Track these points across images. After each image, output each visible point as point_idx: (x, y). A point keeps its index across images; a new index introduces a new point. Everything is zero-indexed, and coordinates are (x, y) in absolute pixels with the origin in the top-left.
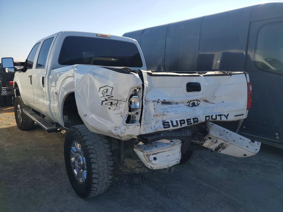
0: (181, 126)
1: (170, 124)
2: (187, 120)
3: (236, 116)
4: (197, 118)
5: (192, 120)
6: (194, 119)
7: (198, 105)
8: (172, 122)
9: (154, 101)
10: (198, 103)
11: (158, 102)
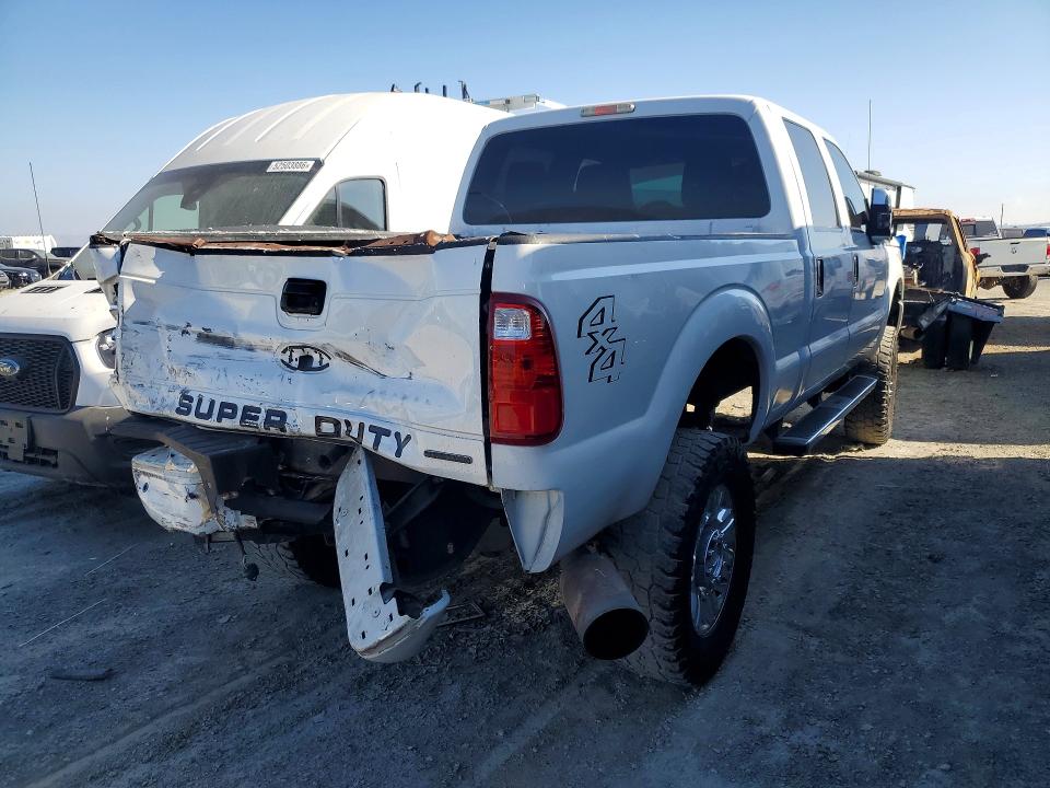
0: (219, 420)
1: (194, 404)
2: (246, 409)
3: (428, 454)
4: (283, 416)
5: (262, 416)
6: (270, 413)
7: (322, 367)
8: (200, 401)
9: (169, 327)
10: (324, 363)
11: (184, 332)
